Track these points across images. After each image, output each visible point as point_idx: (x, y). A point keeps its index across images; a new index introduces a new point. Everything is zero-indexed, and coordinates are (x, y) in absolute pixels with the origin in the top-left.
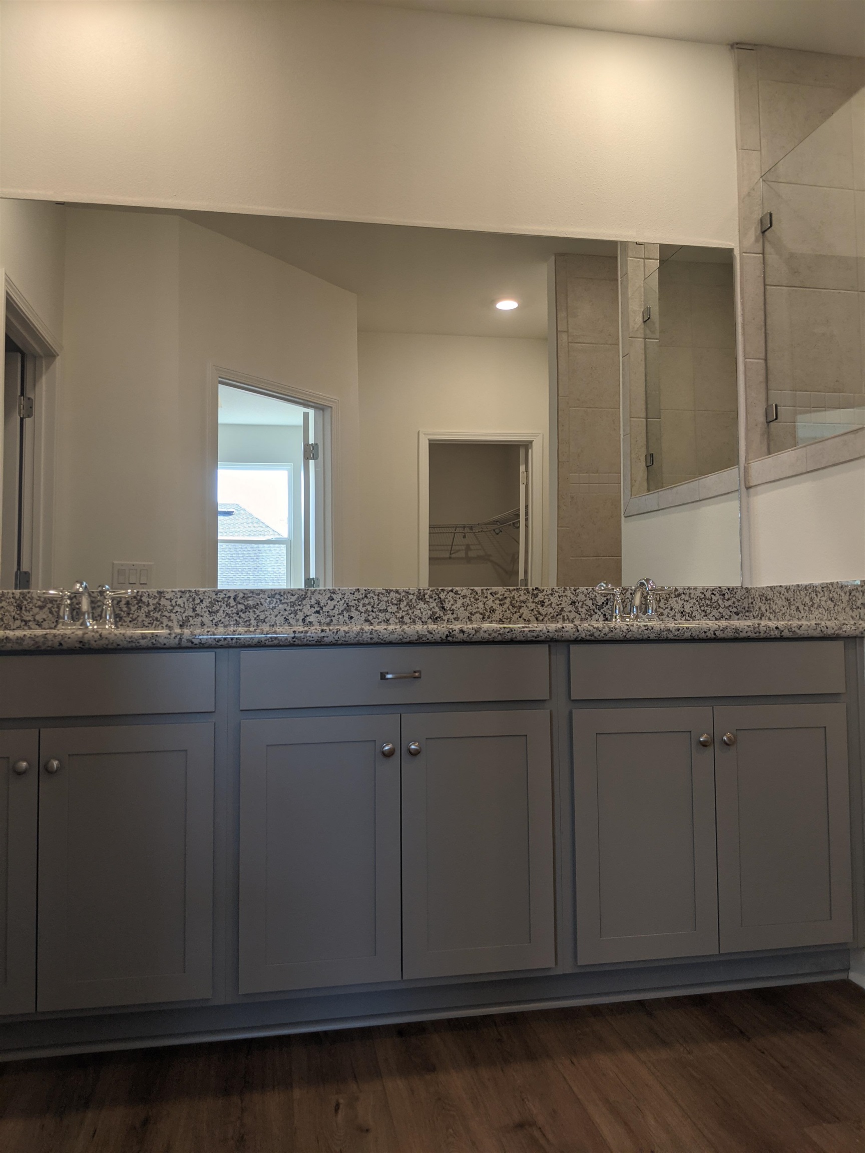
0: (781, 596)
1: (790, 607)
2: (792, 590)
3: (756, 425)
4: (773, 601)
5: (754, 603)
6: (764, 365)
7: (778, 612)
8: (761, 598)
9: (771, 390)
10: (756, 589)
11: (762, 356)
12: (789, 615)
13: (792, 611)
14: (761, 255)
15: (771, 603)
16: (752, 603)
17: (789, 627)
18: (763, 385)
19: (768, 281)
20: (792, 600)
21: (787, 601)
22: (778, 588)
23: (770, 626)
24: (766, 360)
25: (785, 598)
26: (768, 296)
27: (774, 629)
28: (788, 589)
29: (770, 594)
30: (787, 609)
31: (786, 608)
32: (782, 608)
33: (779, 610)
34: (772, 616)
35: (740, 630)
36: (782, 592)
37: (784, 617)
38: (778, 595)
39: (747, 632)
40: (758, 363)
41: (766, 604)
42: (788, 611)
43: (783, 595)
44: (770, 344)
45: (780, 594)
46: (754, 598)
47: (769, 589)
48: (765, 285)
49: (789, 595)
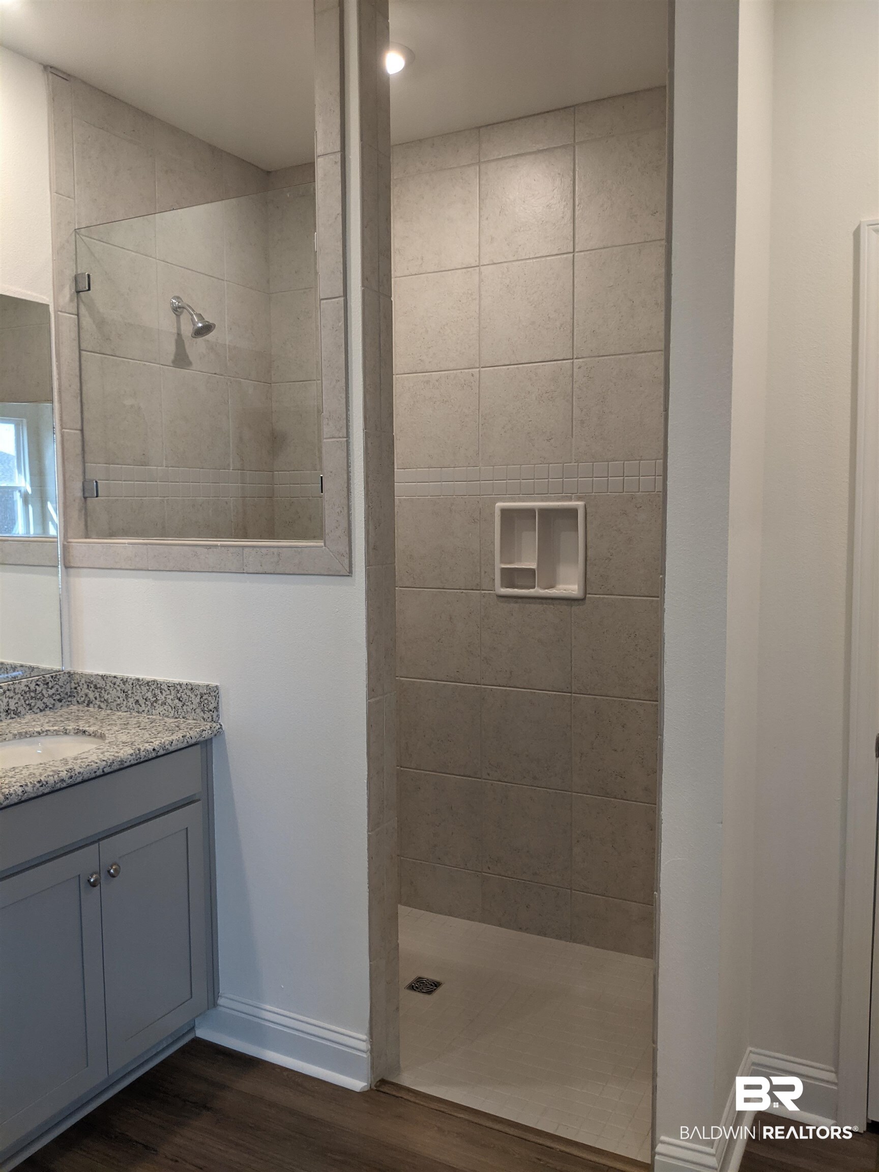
0: (116, 686)
1: (127, 699)
2: (130, 683)
3: (74, 501)
4: (105, 691)
5: (78, 688)
6: (80, 437)
7: (111, 702)
8: (88, 685)
9: (87, 463)
10: (82, 675)
11: (79, 426)
12: (126, 707)
13: (130, 704)
14: (76, 316)
15: (103, 691)
16: (76, 688)
17: (163, 746)
18: (80, 458)
19: (83, 346)
20: (130, 692)
21: (124, 692)
22: (112, 678)
23: (149, 750)
24: (82, 430)
25: (121, 690)
26: (83, 362)
27: (152, 751)
28: (124, 681)
29: (100, 682)
30: (124, 700)
31: (121, 699)
32: (117, 699)
33: (112, 701)
34: (103, 705)
35: (125, 760)
36: (118, 683)
37: (120, 708)
38: (112, 685)
39: (130, 761)
40: (75, 433)
41: (96, 692)
42: (125, 703)
43: (119, 686)
44: (86, 414)
45: (115, 684)
46: (78, 683)
47: (100, 677)
48: (80, 350)
49: (128, 687)
